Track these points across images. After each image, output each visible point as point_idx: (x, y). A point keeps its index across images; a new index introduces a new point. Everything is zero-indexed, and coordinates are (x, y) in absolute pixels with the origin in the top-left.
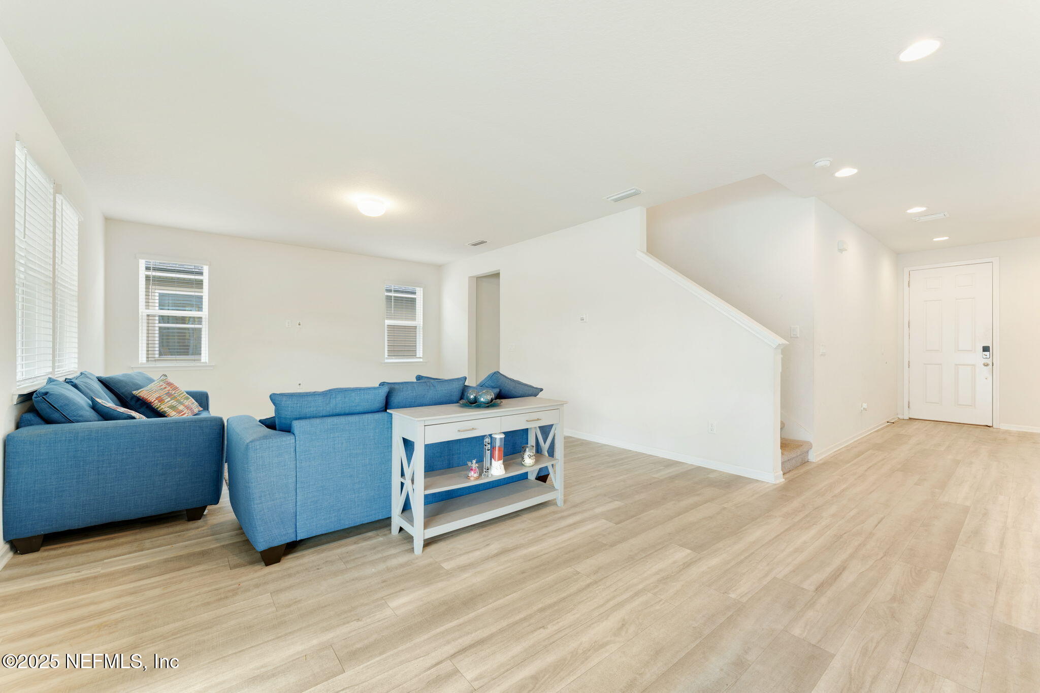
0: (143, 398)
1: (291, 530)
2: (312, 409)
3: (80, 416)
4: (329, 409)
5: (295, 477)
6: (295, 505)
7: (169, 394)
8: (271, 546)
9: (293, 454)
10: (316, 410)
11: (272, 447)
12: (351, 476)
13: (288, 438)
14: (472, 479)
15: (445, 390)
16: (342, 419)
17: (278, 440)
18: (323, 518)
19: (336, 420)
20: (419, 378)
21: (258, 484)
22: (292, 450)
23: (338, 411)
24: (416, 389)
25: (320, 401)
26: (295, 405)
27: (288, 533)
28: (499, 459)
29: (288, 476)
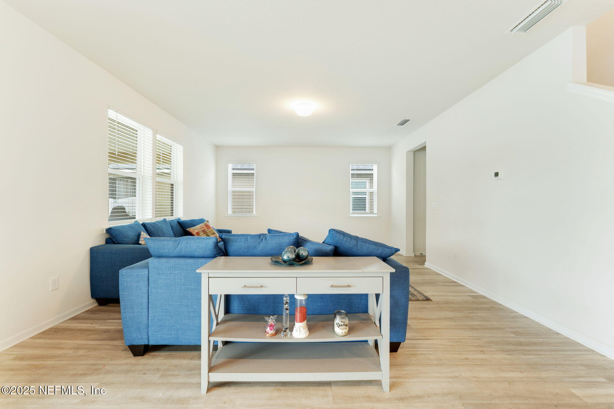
0: (191, 232)
1: (145, 337)
2: (165, 251)
3: (124, 241)
4: (176, 252)
5: (147, 299)
6: (147, 319)
7: (204, 231)
8: (133, 344)
9: (146, 282)
10: (168, 252)
11: (133, 275)
12: (187, 306)
13: (144, 270)
14: (268, 335)
15: (275, 244)
16: (182, 261)
17: (137, 271)
18: (166, 333)
19: (177, 261)
20: (270, 231)
21: (124, 300)
22: (146, 279)
23: (183, 253)
24: (249, 240)
25: (171, 245)
26: (155, 247)
27: (142, 338)
28: (301, 321)
29: (143, 297)
